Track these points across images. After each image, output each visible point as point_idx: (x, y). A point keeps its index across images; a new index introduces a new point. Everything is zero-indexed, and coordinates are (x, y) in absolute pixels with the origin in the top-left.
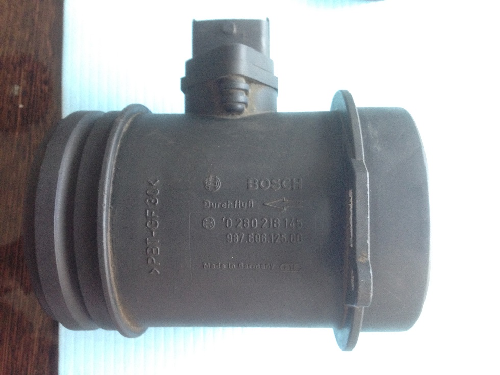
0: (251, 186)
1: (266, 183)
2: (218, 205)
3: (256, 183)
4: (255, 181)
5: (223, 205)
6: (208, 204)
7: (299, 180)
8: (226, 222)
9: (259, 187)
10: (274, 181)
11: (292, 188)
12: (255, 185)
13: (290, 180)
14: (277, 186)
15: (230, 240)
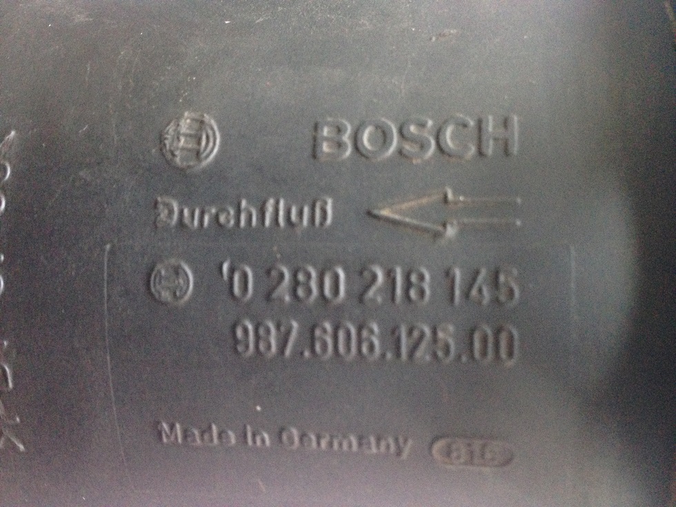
0: (325, 148)
1: (383, 136)
2: (206, 219)
3: (346, 138)
4: (339, 130)
5: (222, 219)
6: (171, 212)
7: (506, 123)
8: (231, 279)
9: (356, 148)
10: (413, 128)
11: (480, 153)
12: (340, 145)
13: (472, 123)
14: (423, 146)
15: (247, 347)
